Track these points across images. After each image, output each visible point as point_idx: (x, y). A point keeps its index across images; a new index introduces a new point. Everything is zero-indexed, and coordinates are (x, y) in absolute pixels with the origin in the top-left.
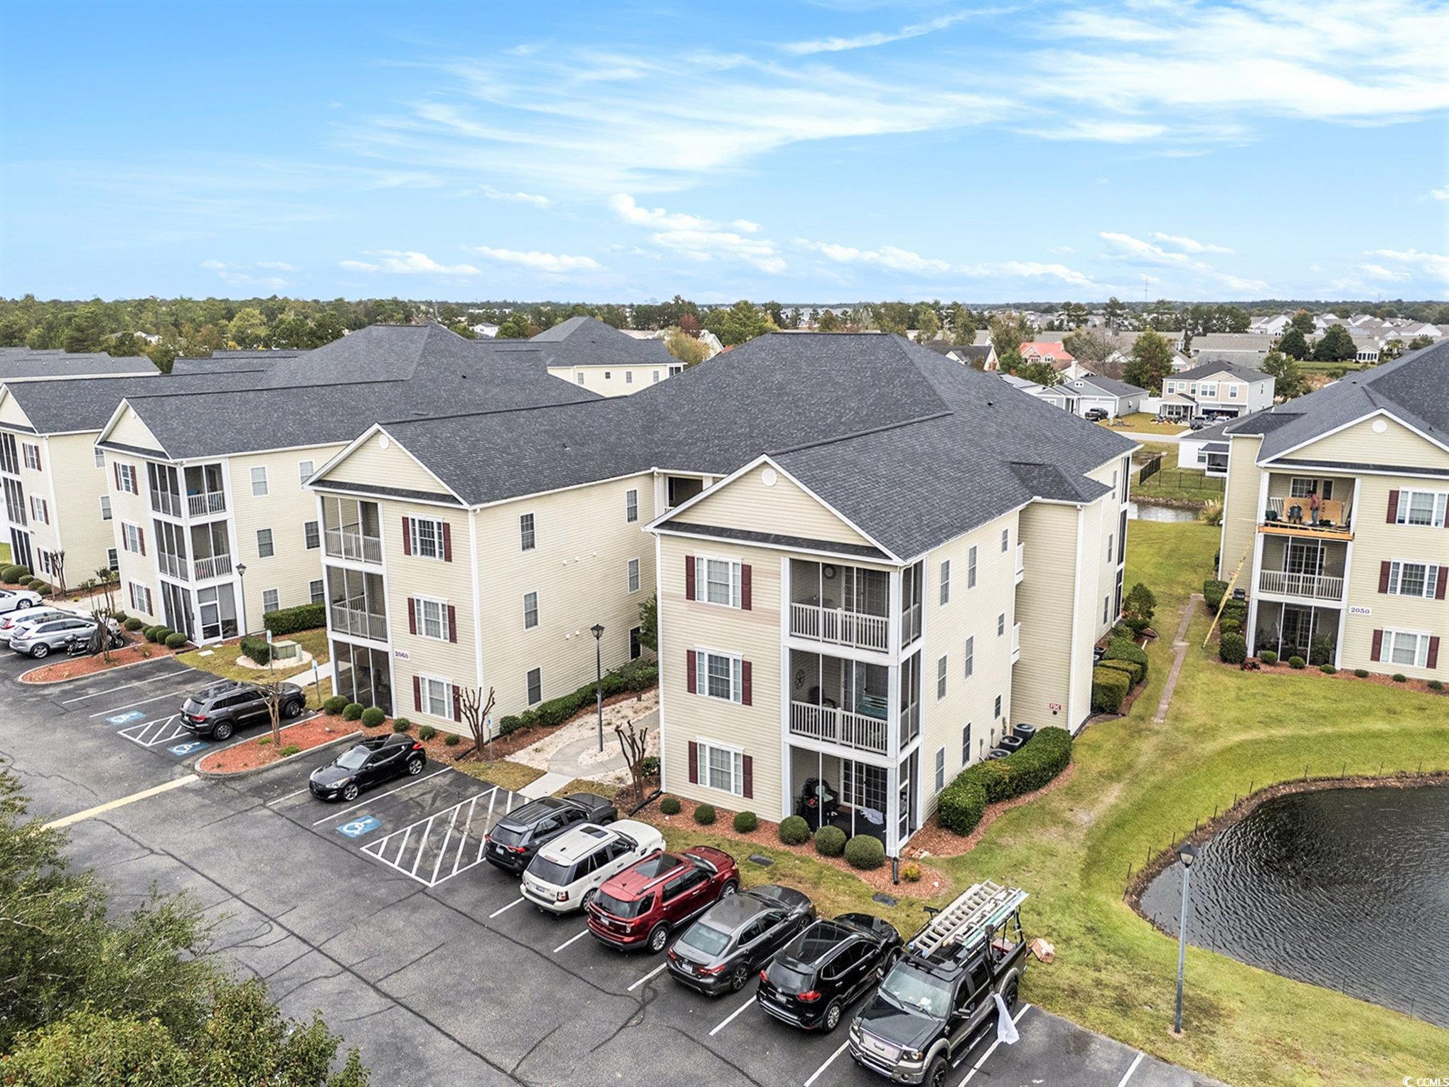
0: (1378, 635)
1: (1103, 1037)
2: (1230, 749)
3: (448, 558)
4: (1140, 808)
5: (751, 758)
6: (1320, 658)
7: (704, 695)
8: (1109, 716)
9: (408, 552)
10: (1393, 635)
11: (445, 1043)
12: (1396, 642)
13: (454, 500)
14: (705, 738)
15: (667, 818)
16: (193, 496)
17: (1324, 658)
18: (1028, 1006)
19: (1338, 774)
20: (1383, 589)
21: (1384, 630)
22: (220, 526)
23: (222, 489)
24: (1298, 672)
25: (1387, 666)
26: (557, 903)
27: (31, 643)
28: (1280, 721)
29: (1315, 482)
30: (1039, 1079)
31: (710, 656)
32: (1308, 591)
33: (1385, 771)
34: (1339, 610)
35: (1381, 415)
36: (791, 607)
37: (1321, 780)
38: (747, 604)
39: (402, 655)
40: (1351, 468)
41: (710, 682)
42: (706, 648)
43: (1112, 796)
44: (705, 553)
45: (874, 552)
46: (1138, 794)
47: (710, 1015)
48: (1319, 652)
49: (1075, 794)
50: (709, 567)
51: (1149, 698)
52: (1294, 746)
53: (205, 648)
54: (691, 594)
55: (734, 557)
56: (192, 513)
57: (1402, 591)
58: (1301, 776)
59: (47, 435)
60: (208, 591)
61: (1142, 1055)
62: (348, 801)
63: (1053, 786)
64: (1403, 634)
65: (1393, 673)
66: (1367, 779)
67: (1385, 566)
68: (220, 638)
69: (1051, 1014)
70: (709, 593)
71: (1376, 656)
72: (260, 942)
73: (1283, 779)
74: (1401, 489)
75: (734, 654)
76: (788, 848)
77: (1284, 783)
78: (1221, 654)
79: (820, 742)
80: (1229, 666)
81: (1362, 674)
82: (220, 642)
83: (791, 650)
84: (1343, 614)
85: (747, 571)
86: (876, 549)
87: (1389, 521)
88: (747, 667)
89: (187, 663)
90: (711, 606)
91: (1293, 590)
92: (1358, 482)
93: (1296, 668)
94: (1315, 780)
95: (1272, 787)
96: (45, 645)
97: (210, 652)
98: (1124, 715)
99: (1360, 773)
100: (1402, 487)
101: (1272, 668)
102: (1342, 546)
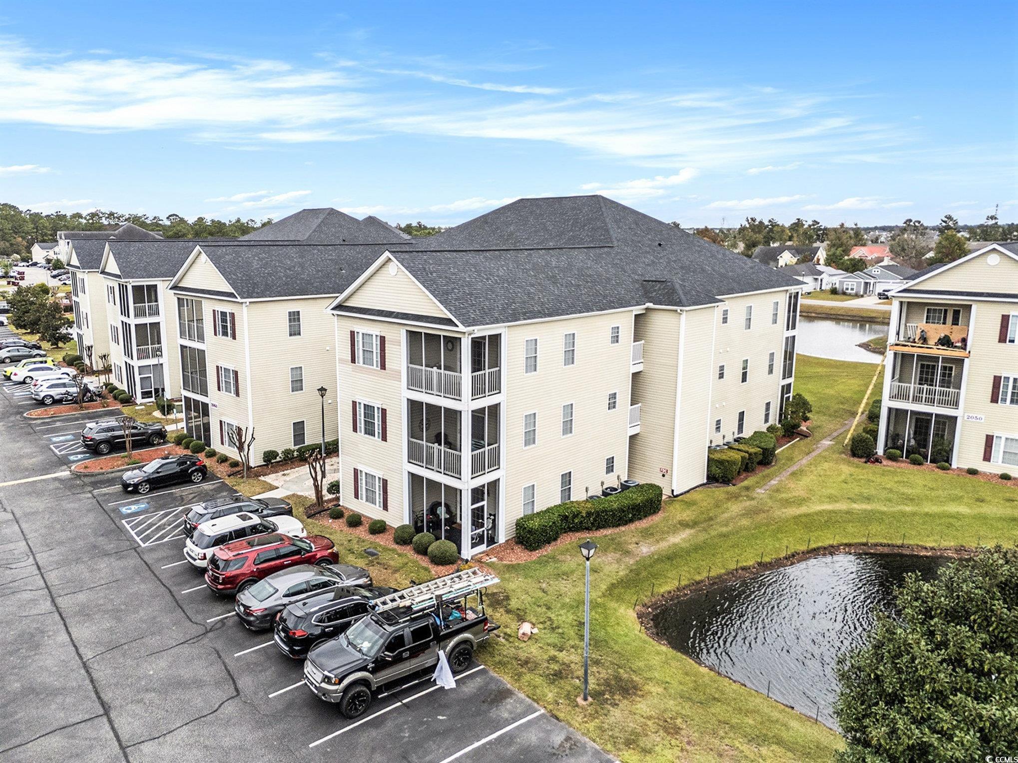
0: (989, 440)
1: (522, 696)
2: (809, 515)
3: (234, 337)
4: (697, 548)
5: (387, 481)
6: (939, 457)
7: (361, 434)
8: (722, 485)
9: (215, 334)
10: (1003, 440)
11: (63, 637)
12: (1005, 446)
13: (234, 296)
14: (364, 466)
15: (330, 521)
16: (138, 305)
17: (943, 458)
18: (482, 667)
19: (899, 542)
20: (994, 399)
21: (995, 435)
22: (156, 326)
23: (156, 301)
24: (916, 467)
25: (996, 466)
26: (198, 561)
27: (42, 395)
28: (869, 499)
29: (946, 311)
30: (443, 716)
31: (365, 405)
32: (931, 401)
33: (945, 544)
34: (956, 418)
35: (994, 249)
36: (408, 367)
37: (881, 545)
38: (383, 367)
39: (215, 405)
40: (967, 295)
41: (365, 425)
42: (363, 400)
43: (679, 538)
44: (361, 328)
45: (449, 322)
46: (702, 537)
47: (247, 643)
48: (939, 452)
49: (647, 534)
50: (363, 339)
51: (768, 476)
52: (868, 518)
53: (141, 404)
54: (353, 360)
55: (375, 330)
56: (136, 316)
57: (1012, 401)
58: (864, 540)
59: (87, 271)
60: (145, 368)
61: (543, 711)
62: (141, 493)
63: (632, 526)
64: (1012, 439)
65: (1000, 473)
66: (926, 548)
67: (997, 380)
68: (153, 399)
69: (496, 675)
70: (364, 358)
71: (987, 457)
72: (14, 566)
73: (845, 541)
74: (1012, 313)
75: (376, 404)
76: (396, 547)
77: (846, 545)
78: (852, 450)
79: (424, 469)
80: (856, 460)
81: (973, 472)
82: (152, 402)
83: (408, 399)
84: (959, 422)
85: (383, 340)
86: (450, 320)
87: (1000, 341)
88: (384, 412)
89: (124, 412)
90: (364, 368)
91: (917, 399)
92: (974, 308)
93: (914, 464)
94: (876, 545)
95: (832, 546)
96: (52, 397)
97: (143, 407)
98: (734, 485)
99: (920, 543)
100: (1012, 311)
101: (894, 464)
102: (960, 362)
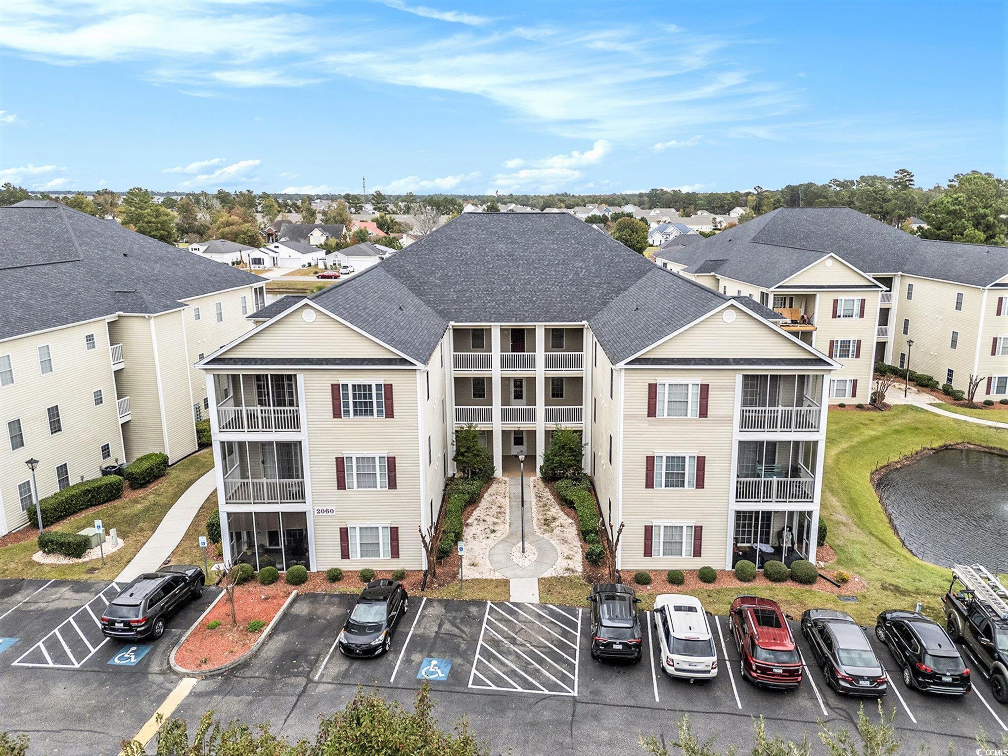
3: (390, 414)
5: (701, 527)
7: (661, 488)
9: (337, 416)
12: (837, 385)
13: (404, 361)
14: (660, 521)
15: (649, 587)
25: (834, 400)
31: (668, 457)
35: (831, 256)
36: (742, 411)
38: (703, 413)
39: (327, 511)
41: (668, 477)
42: (665, 452)
44: (665, 379)
50: (670, 390)
54: (652, 413)
55: (693, 380)
57: (840, 356)
67: (831, 343)
70: (669, 410)
74: (839, 298)
75: (689, 452)
76: (749, 584)
79: (760, 503)
83: (740, 442)
85: (704, 389)
86: (820, 360)
87: (833, 317)
88: (702, 460)
90: (670, 419)
92: (818, 296)
